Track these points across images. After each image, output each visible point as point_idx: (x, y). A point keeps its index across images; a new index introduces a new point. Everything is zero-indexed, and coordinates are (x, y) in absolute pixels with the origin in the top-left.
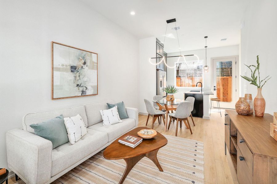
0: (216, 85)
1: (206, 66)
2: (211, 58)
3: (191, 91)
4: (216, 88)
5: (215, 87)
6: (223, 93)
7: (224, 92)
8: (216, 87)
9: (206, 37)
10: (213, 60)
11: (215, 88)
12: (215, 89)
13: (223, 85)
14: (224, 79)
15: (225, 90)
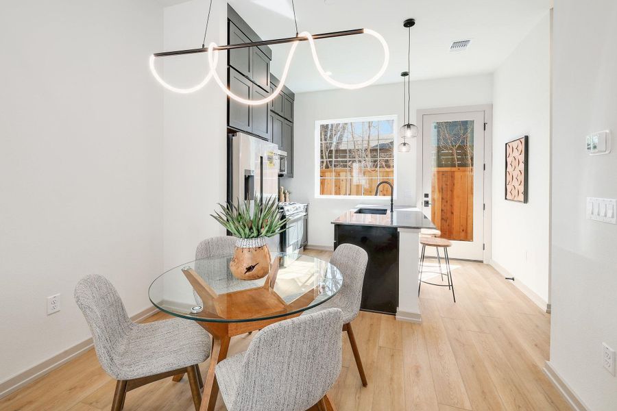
0: (429, 192)
2: (418, 112)
3: (360, 211)
4: (429, 199)
5: (426, 196)
6: (442, 210)
7: (444, 208)
8: (430, 196)
9: (409, 23)
11: (426, 199)
12: (427, 203)
13: (442, 189)
14: (443, 173)
15: (445, 204)
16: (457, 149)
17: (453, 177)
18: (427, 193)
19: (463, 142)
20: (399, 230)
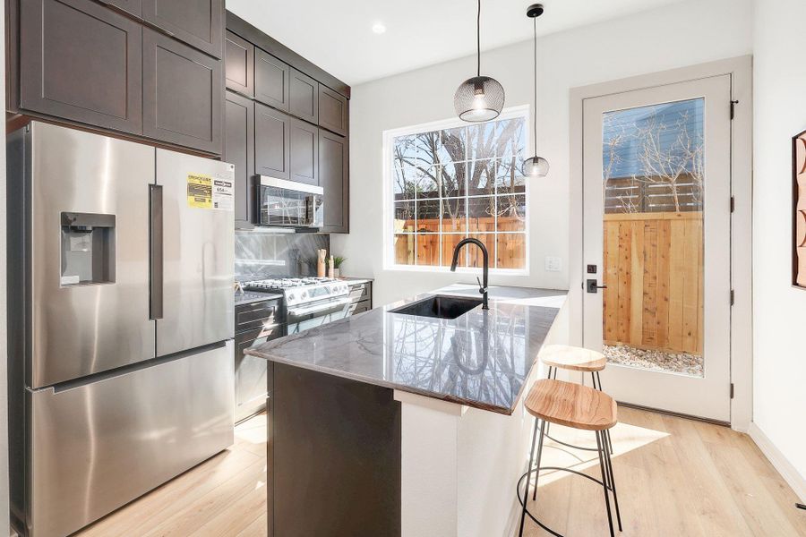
0: (598, 261)
1: (536, 160)
2: (573, 92)
4: (598, 277)
5: (592, 269)
6: (645, 294)
7: (649, 290)
8: (600, 269)
10: (583, 101)
11: (592, 276)
12: (592, 286)
15: (652, 281)
16: (678, 181)
17: (667, 231)
18: (592, 263)
19: (689, 166)
20: (397, 396)
